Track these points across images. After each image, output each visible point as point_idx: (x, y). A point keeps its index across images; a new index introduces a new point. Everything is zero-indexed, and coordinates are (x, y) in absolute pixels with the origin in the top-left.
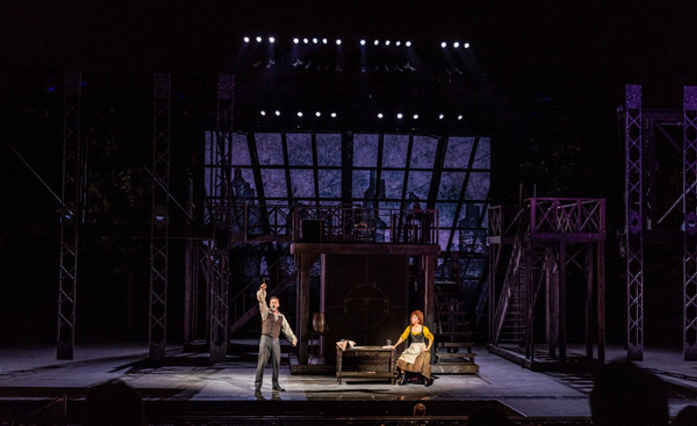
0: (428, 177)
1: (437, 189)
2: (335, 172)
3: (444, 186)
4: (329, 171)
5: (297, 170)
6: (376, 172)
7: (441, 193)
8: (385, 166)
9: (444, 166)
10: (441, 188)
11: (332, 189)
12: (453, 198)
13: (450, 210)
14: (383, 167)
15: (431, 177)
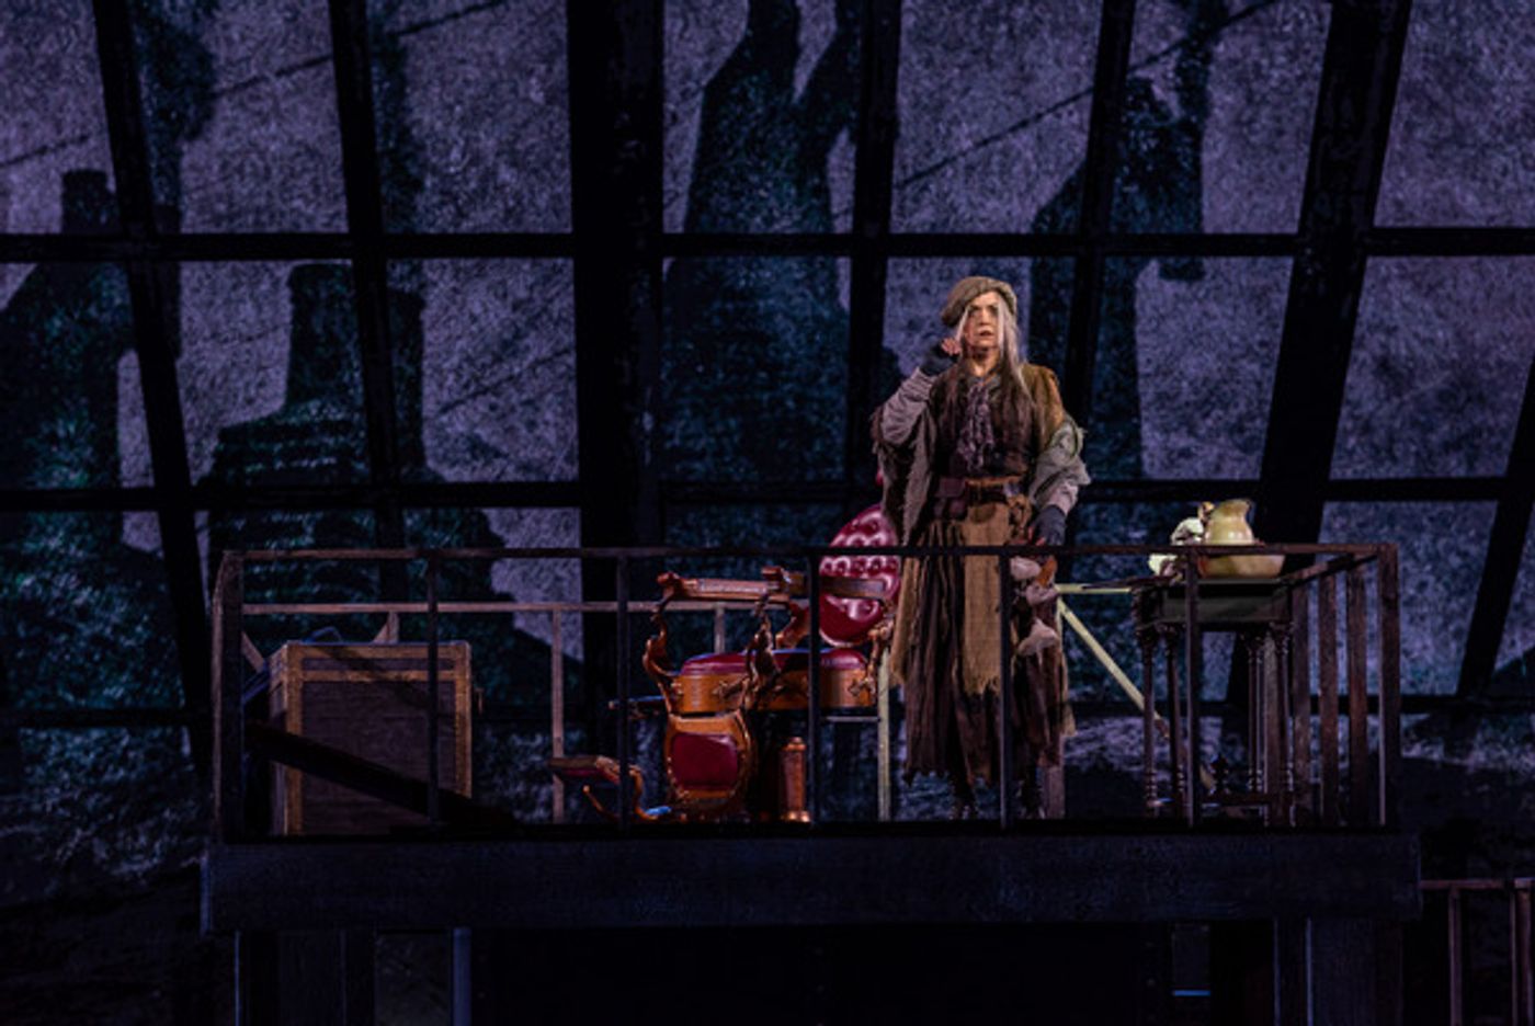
0: (1259, 297)
1: (1333, 393)
2: (521, 276)
3: (1384, 366)
4: (481, 275)
5: (224, 271)
6: (844, 265)
7: (1367, 428)
8: (921, 218)
9: (1384, 216)
10: (1360, 384)
11: (500, 415)
12: (1455, 467)
13: (1434, 558)
14: (899, 226)
15: (1280, 301)
